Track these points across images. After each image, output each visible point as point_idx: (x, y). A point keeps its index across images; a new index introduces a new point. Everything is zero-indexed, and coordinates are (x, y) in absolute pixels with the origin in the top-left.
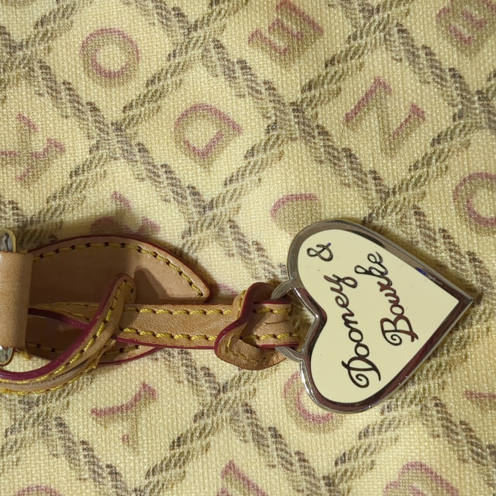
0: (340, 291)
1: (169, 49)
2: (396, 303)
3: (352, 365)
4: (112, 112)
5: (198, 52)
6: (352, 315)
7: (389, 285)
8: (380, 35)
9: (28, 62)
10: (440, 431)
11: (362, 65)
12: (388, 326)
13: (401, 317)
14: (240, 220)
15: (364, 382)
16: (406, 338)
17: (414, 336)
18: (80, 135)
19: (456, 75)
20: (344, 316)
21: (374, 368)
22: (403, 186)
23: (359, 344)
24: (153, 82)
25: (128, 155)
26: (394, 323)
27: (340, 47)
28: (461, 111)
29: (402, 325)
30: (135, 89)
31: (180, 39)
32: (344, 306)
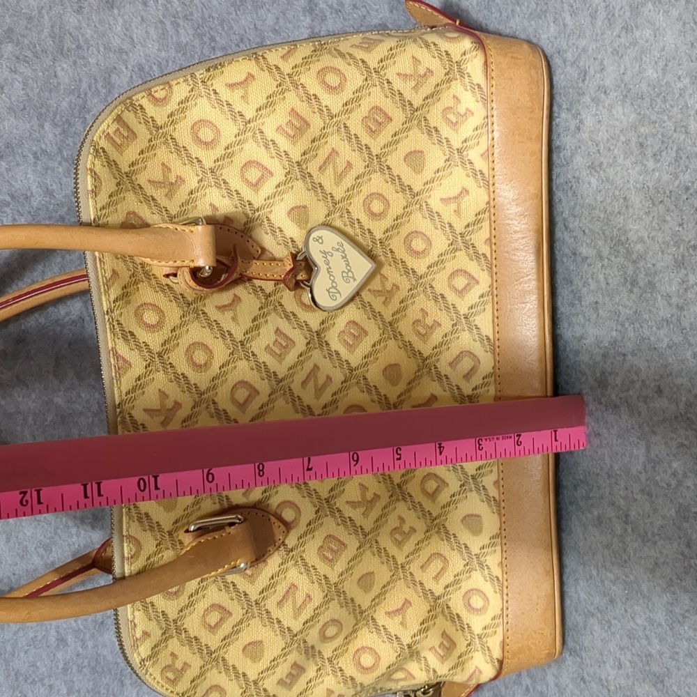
0: (326, 258)
1: (236, 131)
2: (348, 265)
3: (331, 290)
4: (208, 163)
5: (250, 134)
6: (330, 268)
7: (345, 257)
8: (336, 128)
9: (165, 135)
10: (360, 306)
11: (327, 142)
12: (344, 274)
13: (349, 271)
14: (272, 217)
15: (335, 298)
16: (352, 280)
17: (355, 280)
18: (192, 174)
19: (367, 147)
20: (327, 269)
21: (339, 292)
22: (343, 199)
23: (333, 281)
24: (228, 148)
25: (218, 185)
26: (347, 273)
27: (317, 133)
28: (368, 164)
29: (350, 274)
30: (219, 151)
31: (242, 127)
32: (328, 264)
